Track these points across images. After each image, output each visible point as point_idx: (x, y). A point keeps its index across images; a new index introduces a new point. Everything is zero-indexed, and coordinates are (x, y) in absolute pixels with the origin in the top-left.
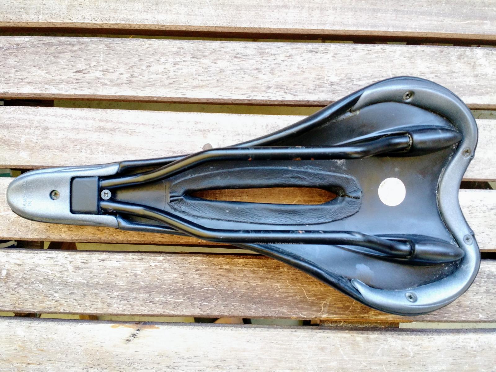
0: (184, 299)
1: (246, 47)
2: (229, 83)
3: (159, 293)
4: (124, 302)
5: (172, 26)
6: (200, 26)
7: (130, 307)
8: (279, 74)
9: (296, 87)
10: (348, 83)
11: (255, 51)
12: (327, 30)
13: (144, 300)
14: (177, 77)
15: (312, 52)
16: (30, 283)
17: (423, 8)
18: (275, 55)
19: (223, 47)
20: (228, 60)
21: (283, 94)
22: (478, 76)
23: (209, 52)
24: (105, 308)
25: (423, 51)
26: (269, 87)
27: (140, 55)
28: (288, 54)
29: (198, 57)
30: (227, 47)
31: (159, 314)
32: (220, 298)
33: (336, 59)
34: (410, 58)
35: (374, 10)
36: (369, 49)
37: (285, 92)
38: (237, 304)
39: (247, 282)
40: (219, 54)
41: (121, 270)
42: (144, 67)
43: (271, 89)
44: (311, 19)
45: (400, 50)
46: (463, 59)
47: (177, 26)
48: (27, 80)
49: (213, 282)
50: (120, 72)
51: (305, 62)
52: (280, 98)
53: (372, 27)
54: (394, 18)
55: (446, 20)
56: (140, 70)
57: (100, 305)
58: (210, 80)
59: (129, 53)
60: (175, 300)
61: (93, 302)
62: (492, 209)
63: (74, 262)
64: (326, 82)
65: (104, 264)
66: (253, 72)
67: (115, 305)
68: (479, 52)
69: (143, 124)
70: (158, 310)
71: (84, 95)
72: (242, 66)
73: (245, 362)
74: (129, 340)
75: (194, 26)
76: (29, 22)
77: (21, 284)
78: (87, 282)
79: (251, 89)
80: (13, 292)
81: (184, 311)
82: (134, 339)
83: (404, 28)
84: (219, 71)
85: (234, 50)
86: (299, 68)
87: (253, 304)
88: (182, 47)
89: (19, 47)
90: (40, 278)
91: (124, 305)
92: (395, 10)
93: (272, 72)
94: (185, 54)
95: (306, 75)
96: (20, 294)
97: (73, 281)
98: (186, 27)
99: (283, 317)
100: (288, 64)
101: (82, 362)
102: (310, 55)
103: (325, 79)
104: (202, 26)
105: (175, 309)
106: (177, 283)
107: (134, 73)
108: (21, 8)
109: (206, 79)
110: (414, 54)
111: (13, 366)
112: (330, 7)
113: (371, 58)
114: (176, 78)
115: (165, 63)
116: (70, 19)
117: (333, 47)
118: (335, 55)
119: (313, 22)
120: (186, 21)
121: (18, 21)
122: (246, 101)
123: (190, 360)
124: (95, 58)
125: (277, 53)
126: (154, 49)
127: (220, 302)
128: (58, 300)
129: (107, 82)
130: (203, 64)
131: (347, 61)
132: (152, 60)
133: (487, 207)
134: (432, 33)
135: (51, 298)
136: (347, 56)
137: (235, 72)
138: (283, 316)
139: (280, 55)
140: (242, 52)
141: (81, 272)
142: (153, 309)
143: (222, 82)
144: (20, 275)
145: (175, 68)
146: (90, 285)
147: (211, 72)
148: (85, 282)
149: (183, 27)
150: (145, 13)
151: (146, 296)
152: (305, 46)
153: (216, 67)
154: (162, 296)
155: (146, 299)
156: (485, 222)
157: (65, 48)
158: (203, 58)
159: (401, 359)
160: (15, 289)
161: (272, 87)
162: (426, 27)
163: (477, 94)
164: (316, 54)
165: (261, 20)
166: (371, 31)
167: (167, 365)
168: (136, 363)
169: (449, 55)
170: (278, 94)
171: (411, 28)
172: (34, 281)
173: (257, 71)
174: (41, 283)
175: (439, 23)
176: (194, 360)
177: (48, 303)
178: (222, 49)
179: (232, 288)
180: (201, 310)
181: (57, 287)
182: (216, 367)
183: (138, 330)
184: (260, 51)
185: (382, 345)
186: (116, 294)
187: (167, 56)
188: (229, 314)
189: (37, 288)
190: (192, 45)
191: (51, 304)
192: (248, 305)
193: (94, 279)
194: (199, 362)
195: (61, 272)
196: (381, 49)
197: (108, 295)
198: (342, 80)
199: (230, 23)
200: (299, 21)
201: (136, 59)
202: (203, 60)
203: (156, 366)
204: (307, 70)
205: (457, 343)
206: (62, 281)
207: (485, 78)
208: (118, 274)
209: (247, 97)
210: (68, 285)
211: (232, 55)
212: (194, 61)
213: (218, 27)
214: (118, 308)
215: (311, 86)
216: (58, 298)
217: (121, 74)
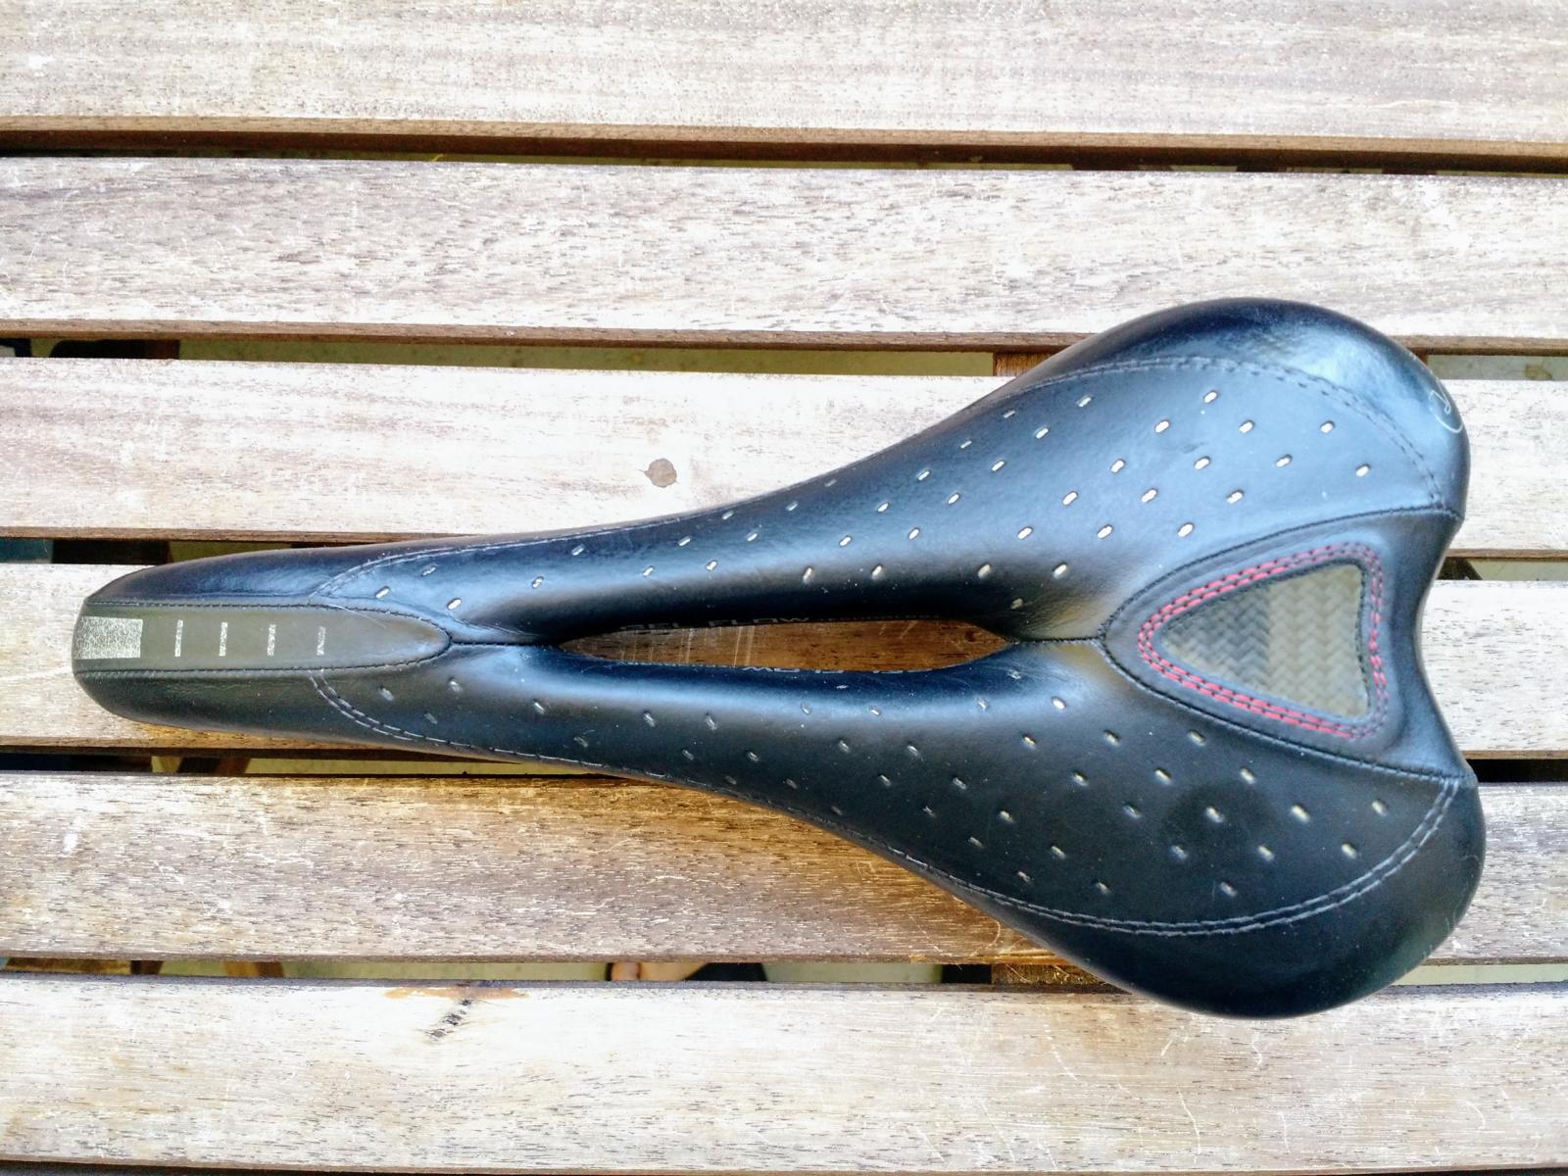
0: (598, 910)
1: (766, 184)
2: (720, 287)
3: (525, 892)
4: (424, 921)
5: (557, 125)
6: (635, 126)
7: (442, 934)
8: (863, 258)
9: (911, 294)
10: (1057, 280)
11: (792, 193)
12: (998, 133)
13: (482, 914)
14: (571, 270)
15: (954, 194)
16: (146, 871)
17: (1266, 67)
18: (849, 204)
19: (701, 185)
20: (717, 222)
21: (876, 314)
22: (1426, 257)
23: (662, 200)
24: (367, 941)
25: (1270, 188)
26: (835, 297)
27: (464, 210)
28: (887, 203)
29: (630, 213)
30: (714, 184)
31: (527, 953)
32: (702, 903)
33: (1024, 216)
34: (1233, 210)
35: (1129, 76)
36: (1116, 184)
37: (881, 311)
38: (753, 920)
39: (779, 855)
40: (690, 204)
41: (415, 828)
42: (477, 244)
43: (841, 300)
44: (950, 101)
45: (1203, 187)
46: (1384, 208)
47: (570, 125)
48: (138, 283)
49: (681, 860)
50: (407, 259)
51: (936, 225)
52: (866, 328)
53: (1122, 122)
54: (1185, 97)
55: (1333, 99)
56: (465, 252)
57: (352, 931)
58: (667, 278)
59: (433, 203)
60: (573, 913)
61: (331, 921)
62: (1479, 635)
63: (277, 807)
64: (996, 280)
65: (366, 811)
66: (787, 254)
67: (398, 932)
68: (1429, 188)
69: (475, 406)
70: (525, 942)
71: (303, 325)
72: (756, 238)
73: (777, 1089)
74: (438, 1034)
75: (617, 126)
76: (144, 118)
77: (121, 875)
78: (316, 865)
79: (785, 303)
80: (95, 899)
81: (600, 944)
82: (455, 1029)
83: (1212, 123)
84: (691, 251)
85: (733, 193)
86: (918, 240)
87: (798, 921)
88: (584, 187)
89: (114, 189)
90: (178, 856)
91: (422, 930)
92: (1187, 74)
93: (842, 252)
94: (592, 204)
95: (940, 260)
96: (119, 905)
97: (274, 861)
98: (595, 127)
99: (887, 957)
100: (887, 231)
101: (301, 1100)
102: (948, 203)
103: (993, 273)
104: (641, 126)
105: (571, 938)
106: (578, 861)
107: (448, 261)
108: (119, 78)
109: (653, 275)
110: (1243, 196)
111: (97, 1119)
112: (1003, 69)
113: (1123, 211)
114: (569, 273)
115: (536, 231)
116: (262, 109)
117: (1015, 181)
118: (1019, 204)
119: (955, 110)
120: (595, 111)
121: (111, 113)
122: (771, 336)
123: (617, 1087)
124: (336, 218)
125: (854, 199)
126: (503, 192)
127: (703, 917)
128: (230, 920)
129: (369, 286)
130: (645, 231)
131: (1055, 220)
132: (498, 222)
133: (1463, 631)
134: (1293, 138)
135: (209, 914)
136: (1053, 207)
137: (737, 253)
138: (887, 952)
139: (866, 205)
140: (756, 196)
141: (297, 835)
142: (510, 939)
143: (700, 283)
144: (117, 849)
145: (565, 246)
146: (325, 872)
147: (668, 256)
148: (310, 864)
149: (585, 129)
150: (478, 91)
151: (486, 903)
152: (934, 180)
153: (683, 242)
154: (535, 901)
155: (487, 912)
156: (1460, 671)
157: (249, 192)
158: (646, 216)
159: (1230, 1074)
160: (102, 888)
161: (842, 295)
162: (1275, 122)
163: (1426, 309)
164: (967, 202)
165: (809, 106)
166: (1121, 134)
167: (550, 1106)
168: (460, 1101)
169: (1344, 199)
170: (861, 314)
171: (1235, 124)
172: (161, 864)
173: (798, 252)
174: (181, 871)
175: (1313, 109)
176: (630, 1089)
177: (201, 928)
178: (699, 190)
179: (736, 874)
180: (649, 941)
181: (227, 882)
182: (695, 1107)
183: (466, 1003)
184: (807, 193)
185: (1175, 1034)
186: (399, 897)
187: (541, 210)
188: (731, 951)
189: (169, 885)
190: (612, 180)
191: (209, 932)
192: (784, 924)
193: (337, 855)
194: (646, 1092)
195: (238, 836)
196: (1151, 184)
197: (377, 900)
198: (1040, 272)
199: (719, 117)
200: (915, 109)
201: (452, 222)
202: (645, 223)
203: (517, 1107)
204: (940, 246)
205: (1392, 1025)
206: (242, 864)
207: (1448, 262)
208: (405, 839)
209: (774, 326)
210: (259, 874)
211: (728, 205)
212: (618, 226)
213: (686, 127)
214: (407, 938)
215: (954, 291)
216: (228, 914)
217: (411, 264)
